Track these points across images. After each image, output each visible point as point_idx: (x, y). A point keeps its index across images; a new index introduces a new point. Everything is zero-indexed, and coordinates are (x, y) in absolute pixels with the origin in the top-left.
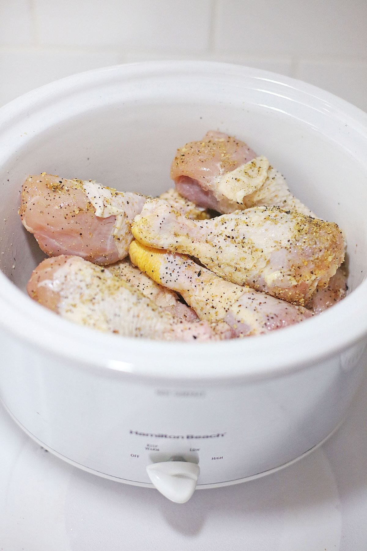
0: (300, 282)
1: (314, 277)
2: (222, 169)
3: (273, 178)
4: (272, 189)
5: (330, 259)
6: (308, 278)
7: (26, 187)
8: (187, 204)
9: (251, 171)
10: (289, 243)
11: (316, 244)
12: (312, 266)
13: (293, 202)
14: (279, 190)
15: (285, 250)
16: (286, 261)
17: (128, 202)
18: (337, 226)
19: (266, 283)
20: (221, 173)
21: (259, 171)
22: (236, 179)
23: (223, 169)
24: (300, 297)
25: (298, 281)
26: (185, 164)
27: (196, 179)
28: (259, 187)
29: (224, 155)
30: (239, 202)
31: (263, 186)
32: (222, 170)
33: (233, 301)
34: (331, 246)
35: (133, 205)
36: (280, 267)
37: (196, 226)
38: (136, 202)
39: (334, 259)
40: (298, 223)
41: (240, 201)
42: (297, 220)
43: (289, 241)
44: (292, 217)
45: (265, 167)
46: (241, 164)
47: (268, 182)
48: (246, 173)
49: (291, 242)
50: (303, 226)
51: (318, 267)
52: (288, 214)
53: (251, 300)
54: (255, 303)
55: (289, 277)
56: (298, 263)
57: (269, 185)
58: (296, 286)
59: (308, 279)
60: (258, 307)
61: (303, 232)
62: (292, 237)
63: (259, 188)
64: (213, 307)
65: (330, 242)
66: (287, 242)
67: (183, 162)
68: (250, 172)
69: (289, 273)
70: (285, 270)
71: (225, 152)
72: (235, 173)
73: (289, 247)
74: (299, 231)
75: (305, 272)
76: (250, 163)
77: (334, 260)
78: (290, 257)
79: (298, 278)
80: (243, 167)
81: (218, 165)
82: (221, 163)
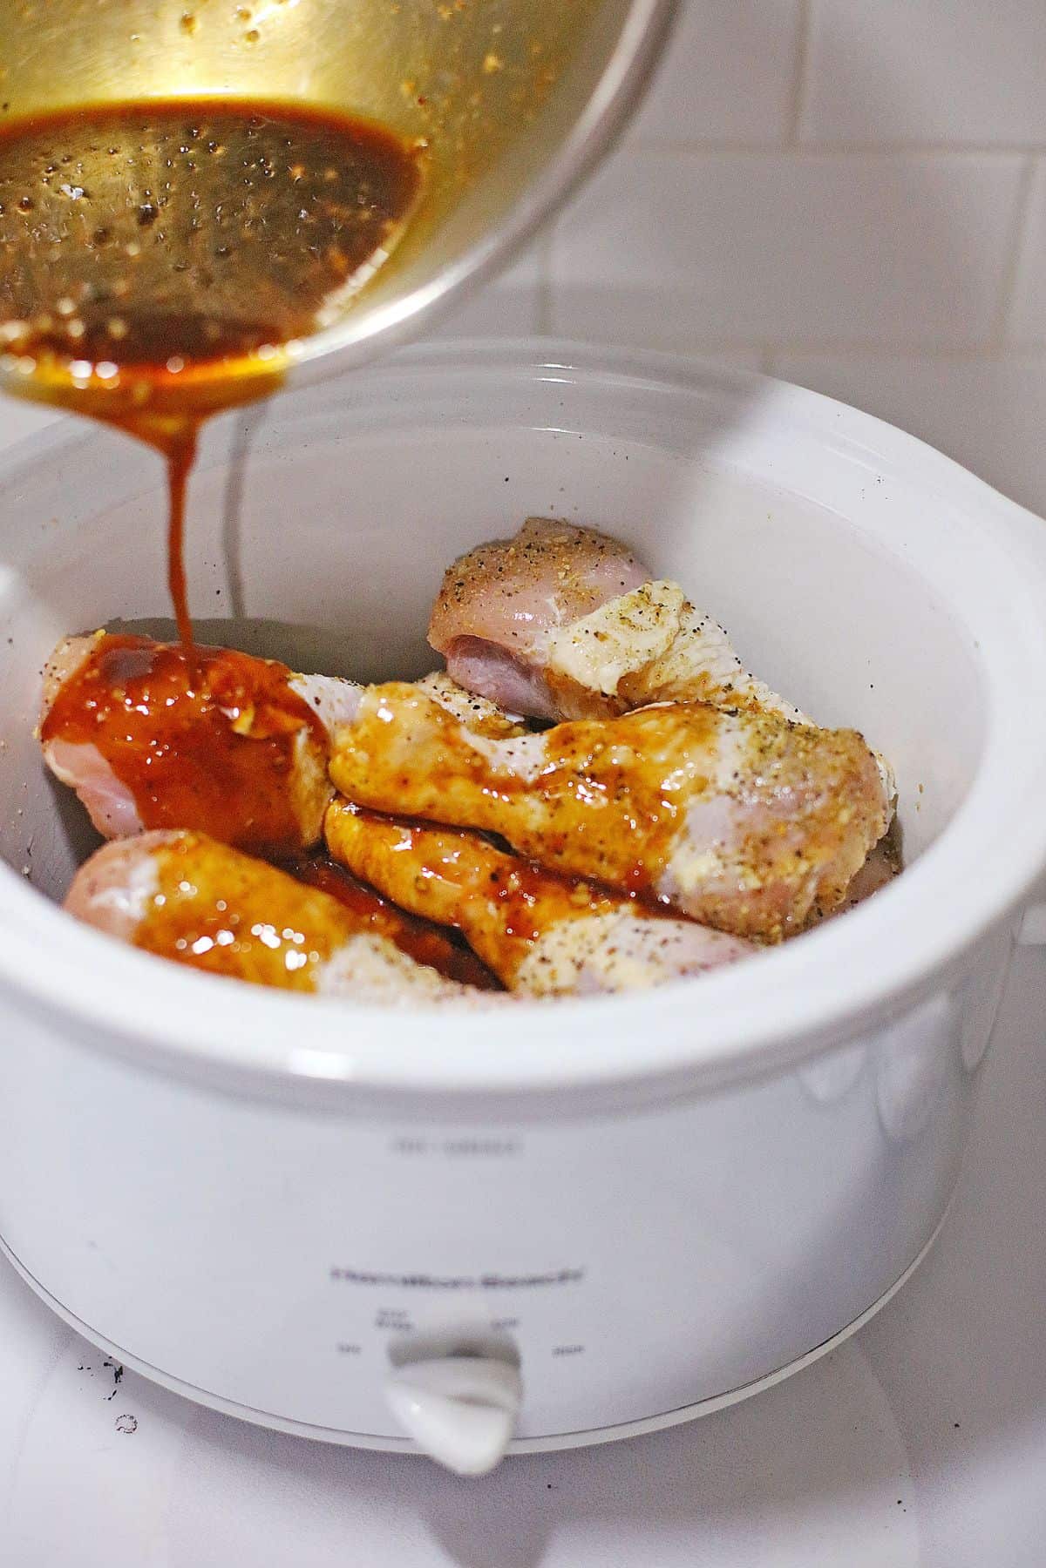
0: (770, 880)
1: (804, 867)
2: (559, 609)
3: (694, 631)
4: (694, 656)
5: (845, 817)
6: (790, 868)
7: (55, 668)
8: (474, 703)
9: (636, 613)
10: (737, 781)
11: (805, 778)
12: (798, 837)
13: (750, 688)
14: (713, 660)
15: (728, 798)
16: (731, 826)
17: (316, 699)
18: (860, 737)
19: (680, 888)
20: (559, 619)
21: (658, 614)
22: (596, 634)
23: (564, 611)
24: (771, 921)
25: (763, 879)
26: (465, 604)
27: (496, 640)
28: (659, 652)
29: (566, 574)
30: (607, 692)
31: (669, 649)
32: (560, 614)
33: (596, 940)
34: (844, 783)
35: (332, 706)
36: (716, 843)
37: (495, 751)
38: (339, 701)
39: (855, 817)
40: (758, 732)
41: (610, 688)
42: (757, 726)
43: (736, 775)
44: (744, 721)
45: (673, 603)
46: (609, 596)
47: (681, 640)
48: (623, 618)
49: (741, 777)
50: (770, 738)
51: (813, 839)
52: (733, 716)
53: (640, 936)
54: (652, 943)
55: (739, 869)
56: (762, 829)
57: (686, 647)
58: (759, 892)
59: (790, 871)
60: (660, 951)
61: (772, 754)
62: (743, 766)
63: (658, 655)
64: (543, 960)
65: (841, 774)
66: (730, 779)
67: (459, 600)
68: (633, 615)
69: (742, 858)
70: (729, 850)
71: (568, 567)
72: (595, 620)
73: (735, 790)
74: (762, 751)
75: (782, 854)
76: (635, 592)
77: (856, 822)
78: (740, 816)
79: (763, 871)
80: (616, 605)
81: (551, 601)
82: (558, 595)
